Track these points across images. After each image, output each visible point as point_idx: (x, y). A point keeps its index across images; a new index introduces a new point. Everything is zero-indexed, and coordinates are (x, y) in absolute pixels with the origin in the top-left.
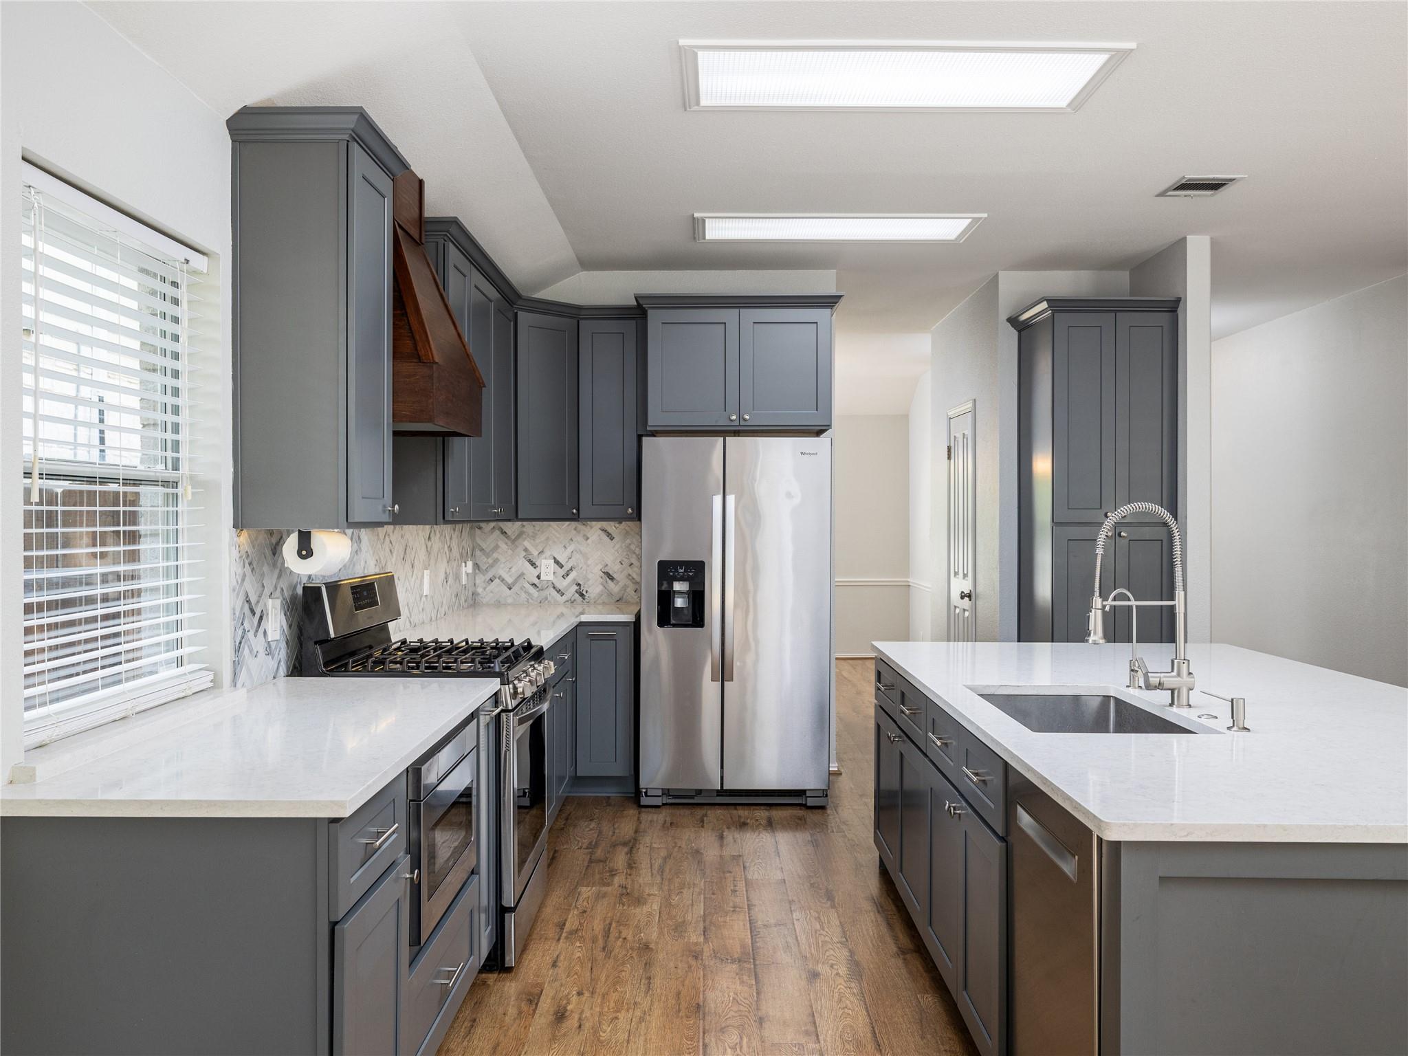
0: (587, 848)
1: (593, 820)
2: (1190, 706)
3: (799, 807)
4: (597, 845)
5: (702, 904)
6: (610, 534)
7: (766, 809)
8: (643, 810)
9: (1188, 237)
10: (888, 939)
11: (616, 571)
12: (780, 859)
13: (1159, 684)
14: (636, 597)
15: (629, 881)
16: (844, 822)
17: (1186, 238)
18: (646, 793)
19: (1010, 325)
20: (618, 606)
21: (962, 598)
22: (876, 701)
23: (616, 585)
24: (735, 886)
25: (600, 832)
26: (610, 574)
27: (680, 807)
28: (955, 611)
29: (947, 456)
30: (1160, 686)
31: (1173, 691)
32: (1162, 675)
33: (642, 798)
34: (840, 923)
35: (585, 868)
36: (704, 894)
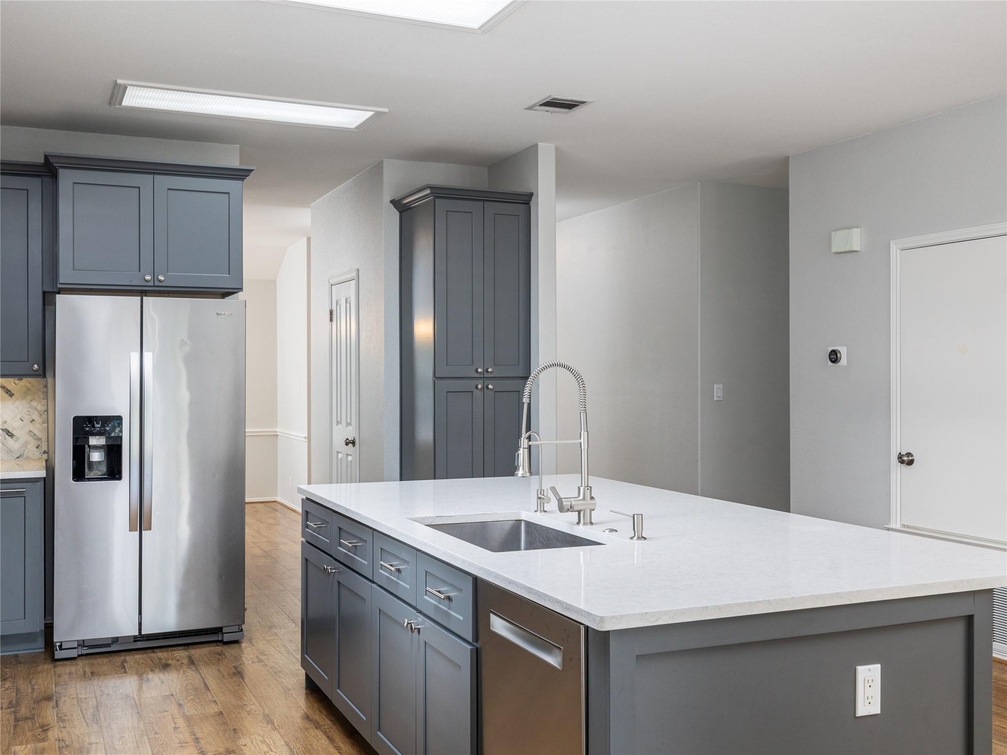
0: (8, 708)
1: (6, 679)
2: (591, 523)
3: (215, 644)
4: (18, 704)
5: (148, 744)
6: (10, 391)
7: (185, 649)
8: (58, 663)
9: (539, 143)
10: (332, 750)
11: (16, 428)
12: (211, 694)
13: (571, 507)
14: (39, 453)
15: (65, 734)
16: (261, 653)
17: (537, 144)
18: (60, 646)
19: (393, 206)
20: (18, 463)
21: (347, 444)
22: (303, 540)
23: (16, 441)
24: (175, 723)
25: (18, 691)
26: (9, 431)
27: (96, 656)
28: (337, 456)
29: (329, 319)
30: (571, 509)
31: (579, 512)
32: (572, 499)
33: (56, 652)
34: (285, 742)
35: (12, 728)
36: (147, 735)
